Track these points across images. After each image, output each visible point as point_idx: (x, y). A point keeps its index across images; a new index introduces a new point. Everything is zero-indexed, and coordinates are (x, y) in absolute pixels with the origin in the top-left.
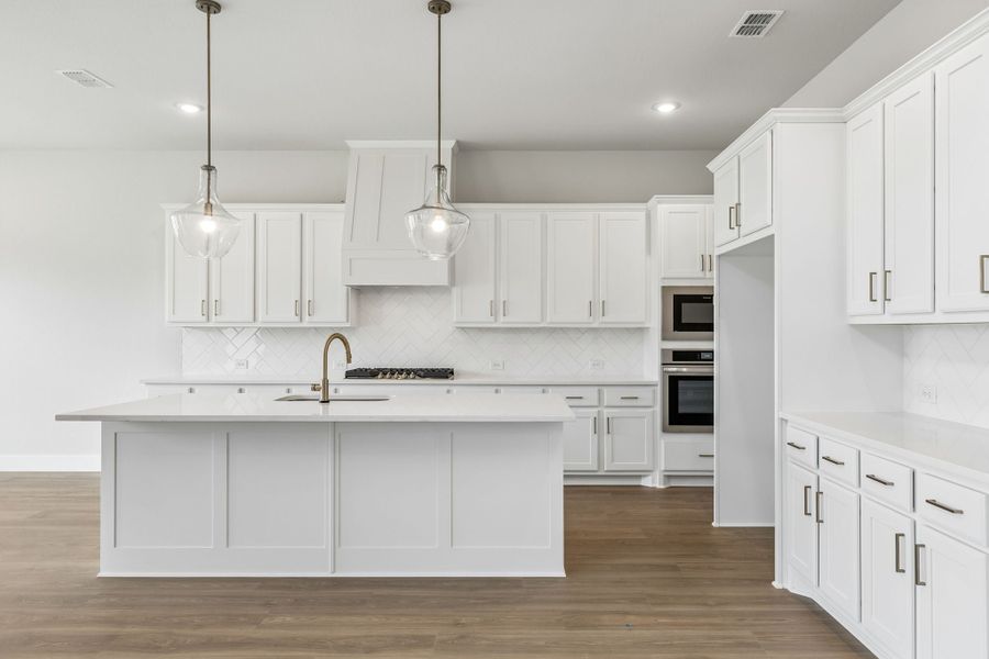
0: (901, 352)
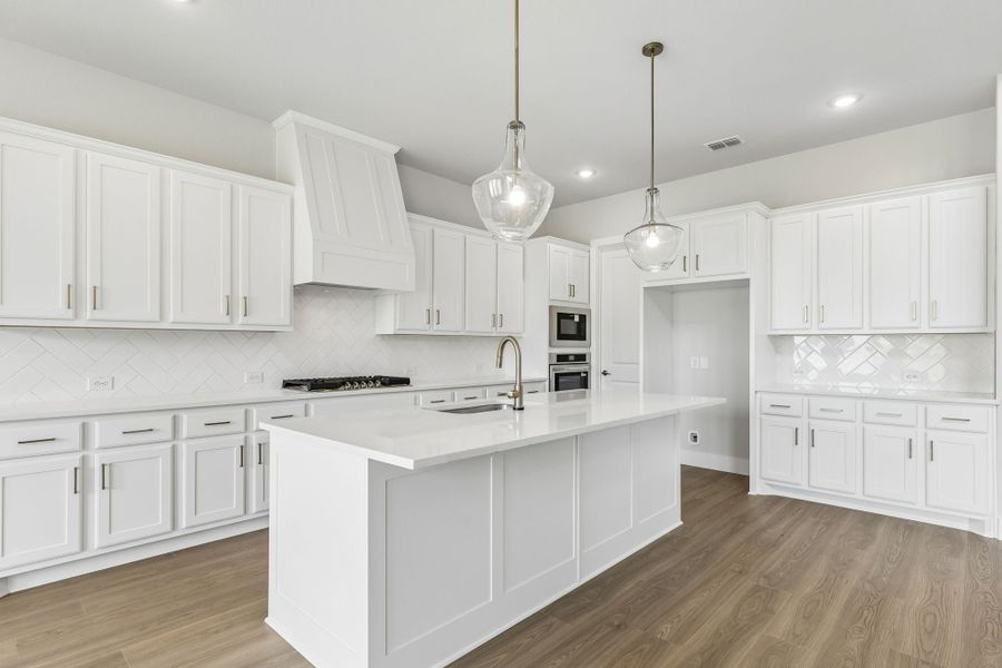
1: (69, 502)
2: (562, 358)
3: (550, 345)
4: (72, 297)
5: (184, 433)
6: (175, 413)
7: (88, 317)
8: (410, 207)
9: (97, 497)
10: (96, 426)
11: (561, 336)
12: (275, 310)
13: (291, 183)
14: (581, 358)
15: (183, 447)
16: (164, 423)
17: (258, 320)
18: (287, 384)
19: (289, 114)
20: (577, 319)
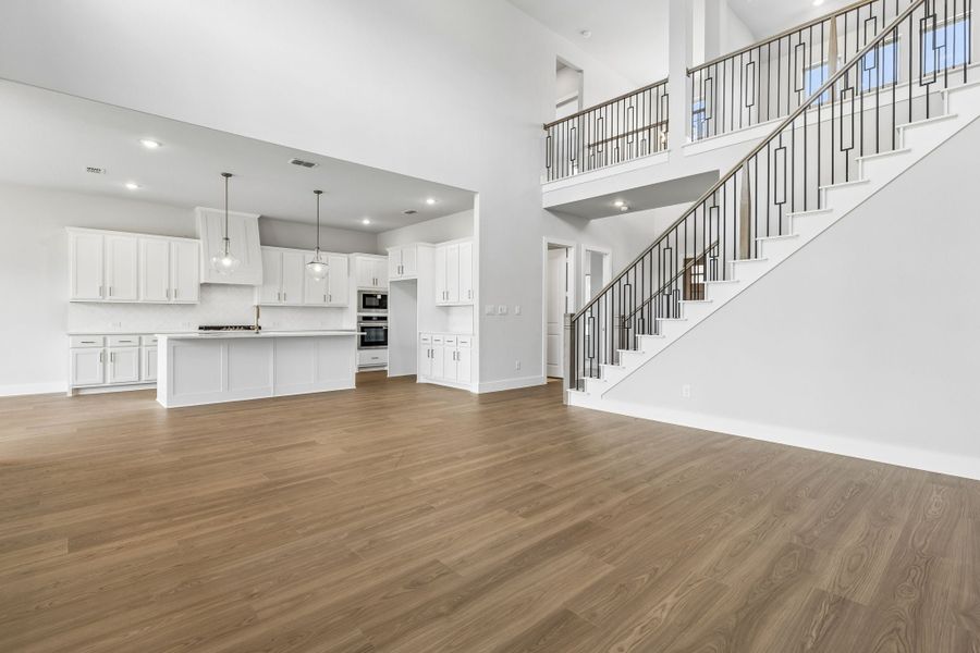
0: (448, 314)
1: (99, 365)
2: (365, 318)
3: (359, 311)
4: (102, 290)
5: (144, 343)
6: (140, 335)
7: (108, 299)
8: (263, 243)
9: (109, 365)
10: (109, 339)
11: (365, 306)
12: (191, 294)
13: (199, 239)
14: (385, 319)
15: (144, 350)
16: (136, 339)
17: (183, 299)
18: (200, 328)
19: (198, 208)
20: (379, 297)
